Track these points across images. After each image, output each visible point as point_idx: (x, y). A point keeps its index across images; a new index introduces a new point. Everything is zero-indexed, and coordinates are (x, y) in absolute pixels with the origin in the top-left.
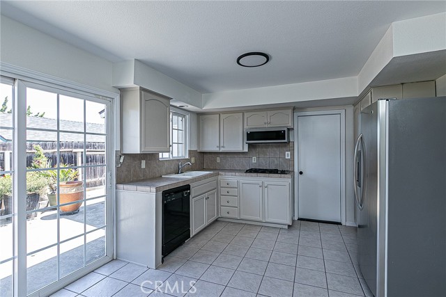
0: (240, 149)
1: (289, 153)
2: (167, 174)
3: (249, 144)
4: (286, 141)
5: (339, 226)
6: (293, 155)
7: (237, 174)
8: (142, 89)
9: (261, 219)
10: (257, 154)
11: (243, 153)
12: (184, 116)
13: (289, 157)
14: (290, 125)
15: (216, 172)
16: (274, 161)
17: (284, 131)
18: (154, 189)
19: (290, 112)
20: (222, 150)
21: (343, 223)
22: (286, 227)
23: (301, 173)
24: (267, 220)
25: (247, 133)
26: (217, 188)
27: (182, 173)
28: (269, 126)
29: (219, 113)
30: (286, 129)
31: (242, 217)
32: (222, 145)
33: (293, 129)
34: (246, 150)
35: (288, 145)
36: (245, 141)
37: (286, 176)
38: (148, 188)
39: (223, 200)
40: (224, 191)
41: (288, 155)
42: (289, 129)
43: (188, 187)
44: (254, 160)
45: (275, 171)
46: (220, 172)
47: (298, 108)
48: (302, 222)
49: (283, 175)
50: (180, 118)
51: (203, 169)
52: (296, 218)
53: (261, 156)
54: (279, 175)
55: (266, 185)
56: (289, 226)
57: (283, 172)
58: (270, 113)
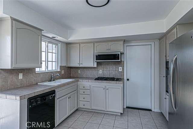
0: (92, 65)
1: (121, 68)
2: (43, 82)
3: (97, 62)
4: (120, 60)
5: (150, 111)
6: (123, 69)
7: (89, 81)
8: (13, 19)
9: (104, 109)
10: (102, 68)
11: (94, 68)
12: (57, 44)
13: (121, 71)
14: (122, 51)
15: (77, 79)
16: (112, 73)
17: (119, 54)
18: (18, 98)
19: (122, 42)
20: (81, 66)
21: (153, 110)
22: (120, 115)
23: (128, 80)
24: (108, 110)
25: (96, 56)
26: (77, 90)
27: (53, 80)
28: (109, 51)
29: (79, 43)
30: (119, 53)
31: (92, 108)
32: (81, 63)
33: (123, 53)
34: (95, 66)
35: (121, 63)
36: (95, 60)
37: (119, 82)
38: (14, 97)
39: (81, 97)
40: (81, 92)
41: (120, 69)
42: (121, 53)
43: (53, 92)
44: (100, 72)
45: (112, 79)
46: (79, 80)
47: (127, 41)
48: (129, 109)
49: (118, 82)
50: (54, 46)
51: (70, 77)
52: (125, 107)
53: (105, 69)
54: (116, 82)
55: (107, 88)
56: (121, 113)
57: (118, 80)
58: (110, 43)
